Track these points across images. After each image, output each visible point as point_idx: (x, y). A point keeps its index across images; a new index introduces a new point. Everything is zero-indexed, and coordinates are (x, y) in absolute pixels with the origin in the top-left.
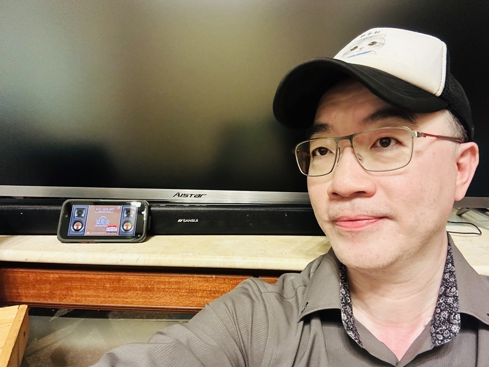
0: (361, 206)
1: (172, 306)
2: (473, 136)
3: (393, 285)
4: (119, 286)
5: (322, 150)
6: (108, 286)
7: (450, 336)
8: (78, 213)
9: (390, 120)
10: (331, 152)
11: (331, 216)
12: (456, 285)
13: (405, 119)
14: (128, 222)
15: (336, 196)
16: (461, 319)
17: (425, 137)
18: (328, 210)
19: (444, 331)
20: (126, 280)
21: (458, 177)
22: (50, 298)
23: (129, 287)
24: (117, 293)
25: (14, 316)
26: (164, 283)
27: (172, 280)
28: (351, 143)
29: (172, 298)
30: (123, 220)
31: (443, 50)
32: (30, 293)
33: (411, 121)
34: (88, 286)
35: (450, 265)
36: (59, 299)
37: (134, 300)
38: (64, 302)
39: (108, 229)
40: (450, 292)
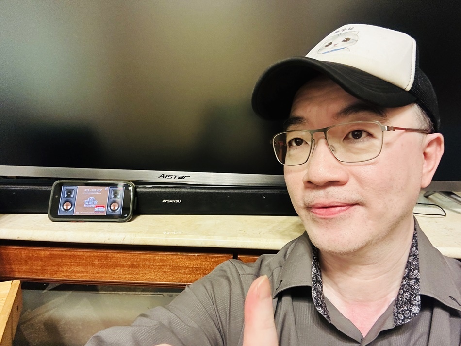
0: (335, 194)
1: (157, 281)
2: (438, 127)
3: (361, 267)
4: (107, 263)
5: (298, 140)
6: (96, 262)
7: (410, 316)
8: (67, 193)
9: (362, 114)
10: (307, 143)
11: (306, 202)
12: (419, 267)
13: (376, 113)
14: (115, 202)
15: (311, 185)
16: (421, 301)
17: (394, 130)
18: (303, 198)
19: (405, 312)
20: (113, 257)
21: (424, 166)
22: (42, 273)
23: (116, 264)
24: (105, 269)
25: (8, 291)
26: (149, 260)
27: (157, 257)
28: (325, 135)
29: (156, 275)
30: (111, 201)
31: (413, 45)
32: (22, 269)
33: (382, 115)
34: (77, 262)
35: (415, 249)
36: (51, 275)
37: (121, 275)
38: (55, 277)
39: (96, 209)
40: (413, 274)
